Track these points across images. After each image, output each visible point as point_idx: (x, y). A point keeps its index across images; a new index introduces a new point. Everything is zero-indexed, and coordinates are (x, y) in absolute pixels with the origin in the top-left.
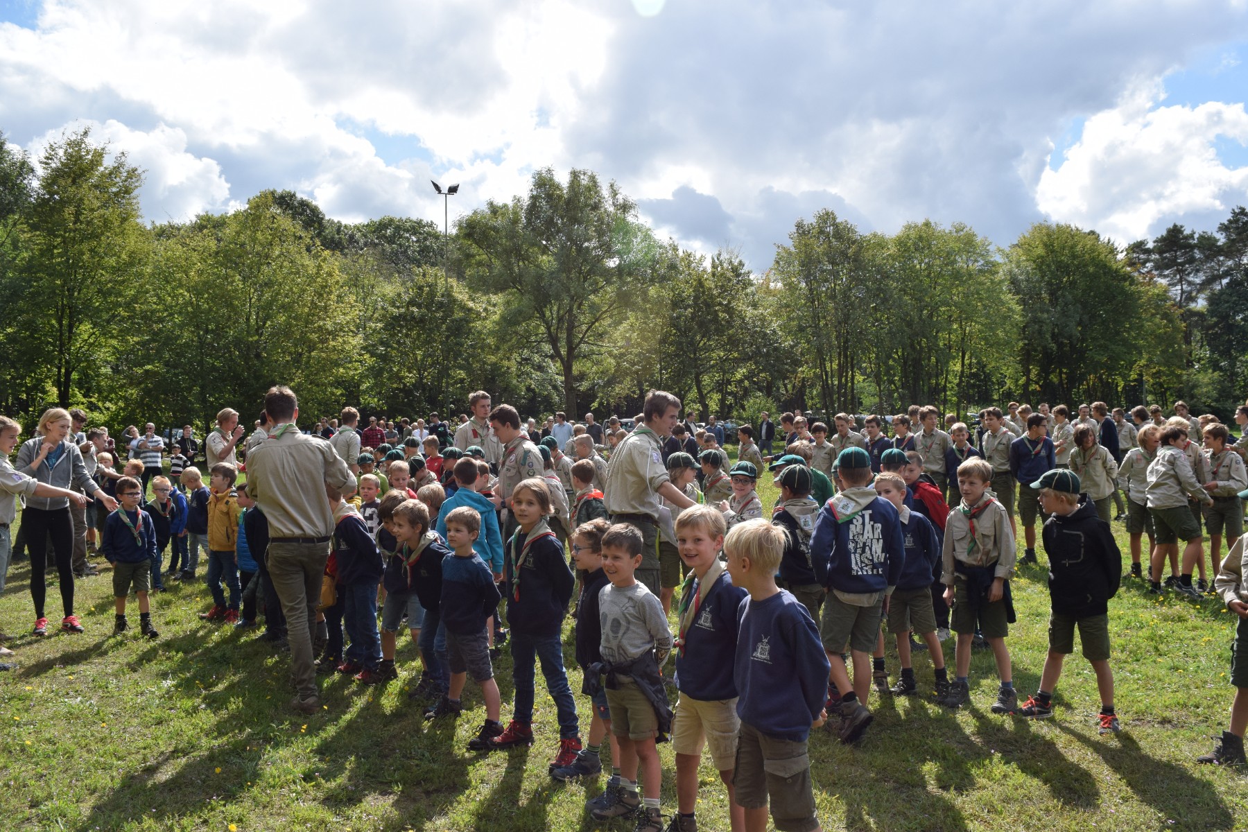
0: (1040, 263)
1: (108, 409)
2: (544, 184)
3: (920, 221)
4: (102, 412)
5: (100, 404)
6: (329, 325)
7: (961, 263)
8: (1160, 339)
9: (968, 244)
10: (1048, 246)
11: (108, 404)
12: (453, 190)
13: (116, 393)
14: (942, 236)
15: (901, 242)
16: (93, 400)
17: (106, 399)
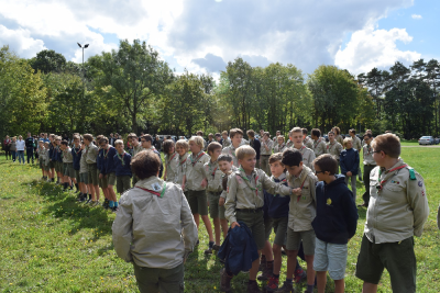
0: (322, 79)
2: (124, 45)
3: (275, 63)
7: (290, 78)
8: (365, 108)
9: (293, 71)
10: (324, 73)
12: (86, 46)
14: (284, 68)
15: (267, 70)
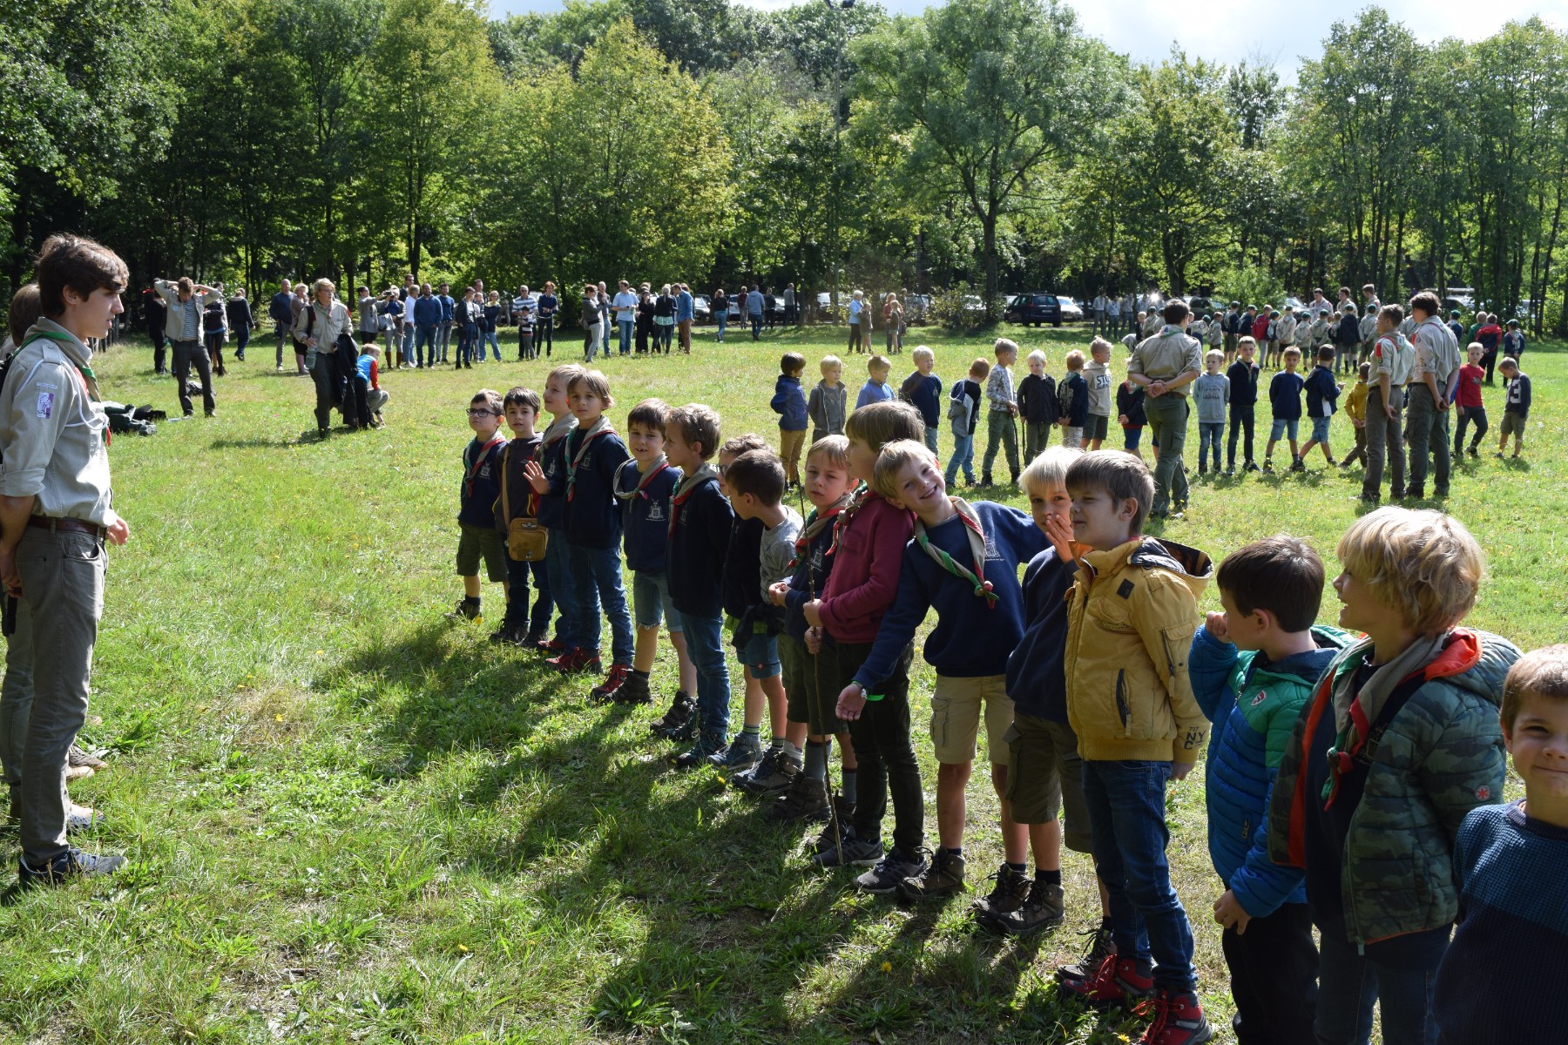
1: (459, 269)
4: (452, 272)
5: (451, 264)
6: (694, 173)
11: (459, 264)
13: (467, 252)
16: (443, 258)
17: (458, 258)
